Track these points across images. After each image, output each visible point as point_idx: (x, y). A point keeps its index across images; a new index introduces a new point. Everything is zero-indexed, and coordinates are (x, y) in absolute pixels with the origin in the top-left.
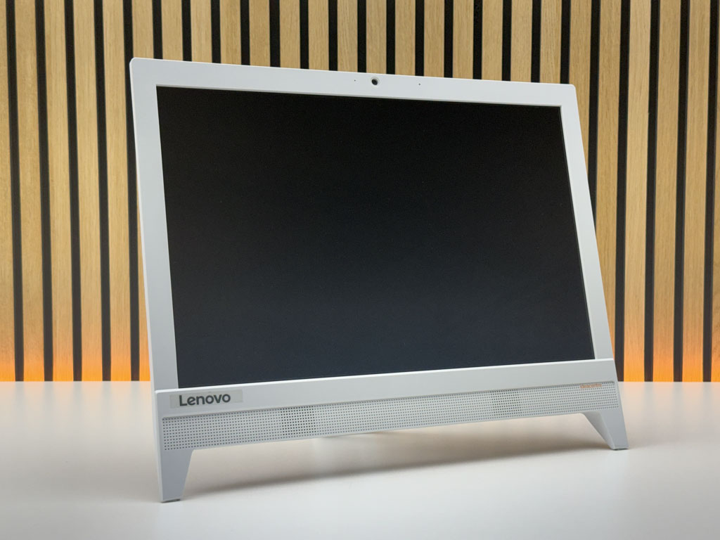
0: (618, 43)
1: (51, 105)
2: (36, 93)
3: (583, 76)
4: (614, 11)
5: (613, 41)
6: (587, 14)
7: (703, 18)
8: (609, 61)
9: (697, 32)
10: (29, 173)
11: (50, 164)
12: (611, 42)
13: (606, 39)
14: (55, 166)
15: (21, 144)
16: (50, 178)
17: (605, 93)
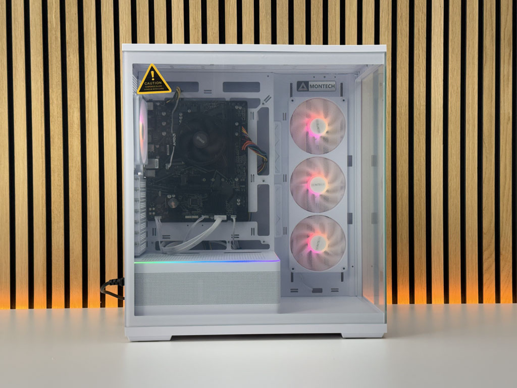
0: (425, 104)
1: (89, 141)
2: (80, 134)
3: (405, 123)
4: (422, 85)
5: (422, 103)
6: (406, 88)
7: (474, 89)
8: (419, 114)
9: (470, 98)
10: (75, 182)
11: (87, 176)
12: (421, 104)
13: (417, 102)
14: (90, 178)
15: (70, 165)
16: (88, 185)
17: (417, 134)
